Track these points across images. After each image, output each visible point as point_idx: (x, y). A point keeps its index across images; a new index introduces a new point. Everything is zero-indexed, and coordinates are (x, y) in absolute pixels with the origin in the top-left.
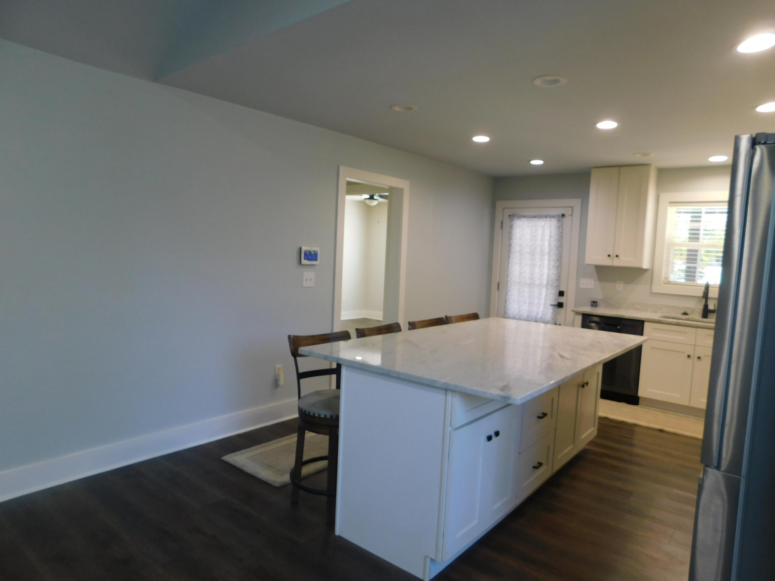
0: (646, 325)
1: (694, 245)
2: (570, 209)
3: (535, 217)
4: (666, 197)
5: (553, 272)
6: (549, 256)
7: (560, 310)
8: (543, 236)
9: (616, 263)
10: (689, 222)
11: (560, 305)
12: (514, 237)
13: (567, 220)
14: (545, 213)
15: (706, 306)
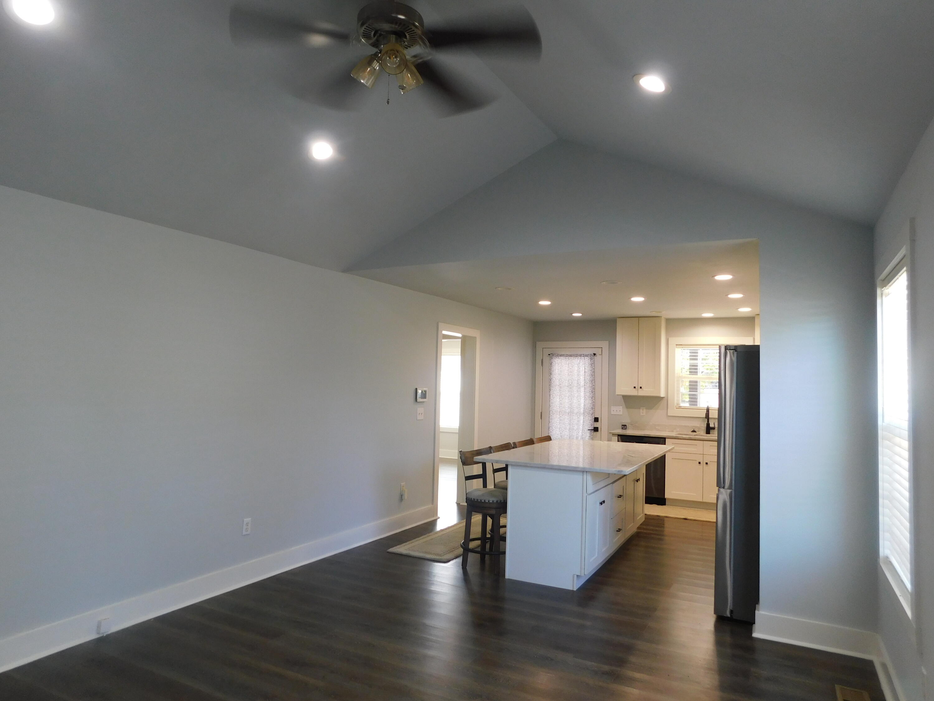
0: (667, 440)
1: (693, 378)
2: (600, 350)
3: (571, 356)
4: (673, 341)
5: (589, 401)
6: (585, 389)
7: (596, 433)
8: (579, 371)
9: (641, 393)
10: (689, 360)
11: (596, 429)
12: (553, 373)
13: (598, 358)
14: (580, 353)
15: (708, 425)
